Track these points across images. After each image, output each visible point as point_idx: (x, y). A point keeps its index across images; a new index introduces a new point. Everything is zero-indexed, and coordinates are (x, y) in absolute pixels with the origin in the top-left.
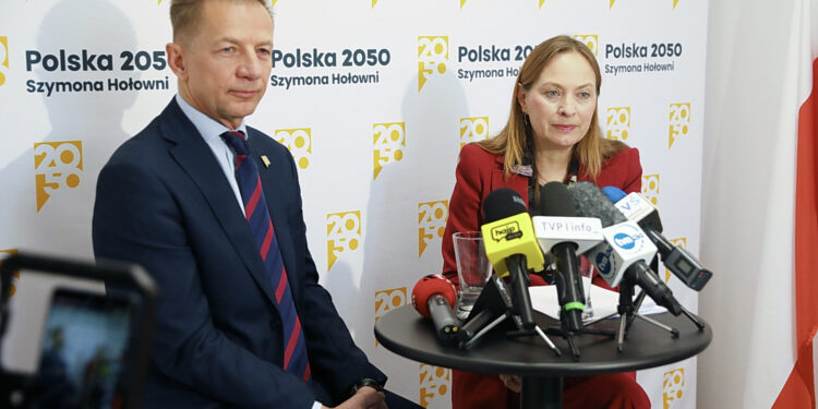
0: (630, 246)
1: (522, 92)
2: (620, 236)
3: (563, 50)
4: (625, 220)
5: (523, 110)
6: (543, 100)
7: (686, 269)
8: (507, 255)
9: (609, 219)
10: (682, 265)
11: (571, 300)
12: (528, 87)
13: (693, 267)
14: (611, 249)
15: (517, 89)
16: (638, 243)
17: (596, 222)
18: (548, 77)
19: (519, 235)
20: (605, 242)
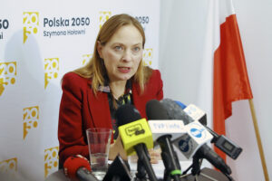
0: (199, 136)
1: (100, 46)
2: (193, 130)
3: (125, 24)
4: (193, 121)
5: (101, 57)
6: (112, 52)
7: (230, 147)
8: (135, 144)
9: (187, 120)
10: (226, 145)
11: (174, 169)
12: (104, 44)
13: (234, 147)
14: (189, 138)
15: (97, 44)
16: (203, 133)
17: (181, 123)
18: (116, 40)
19: (143, 132)
20: (187, 134)
